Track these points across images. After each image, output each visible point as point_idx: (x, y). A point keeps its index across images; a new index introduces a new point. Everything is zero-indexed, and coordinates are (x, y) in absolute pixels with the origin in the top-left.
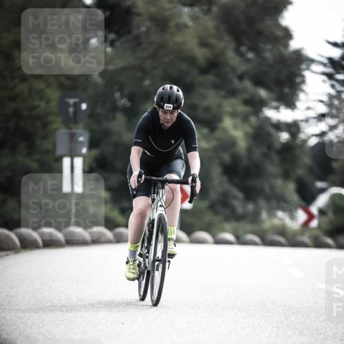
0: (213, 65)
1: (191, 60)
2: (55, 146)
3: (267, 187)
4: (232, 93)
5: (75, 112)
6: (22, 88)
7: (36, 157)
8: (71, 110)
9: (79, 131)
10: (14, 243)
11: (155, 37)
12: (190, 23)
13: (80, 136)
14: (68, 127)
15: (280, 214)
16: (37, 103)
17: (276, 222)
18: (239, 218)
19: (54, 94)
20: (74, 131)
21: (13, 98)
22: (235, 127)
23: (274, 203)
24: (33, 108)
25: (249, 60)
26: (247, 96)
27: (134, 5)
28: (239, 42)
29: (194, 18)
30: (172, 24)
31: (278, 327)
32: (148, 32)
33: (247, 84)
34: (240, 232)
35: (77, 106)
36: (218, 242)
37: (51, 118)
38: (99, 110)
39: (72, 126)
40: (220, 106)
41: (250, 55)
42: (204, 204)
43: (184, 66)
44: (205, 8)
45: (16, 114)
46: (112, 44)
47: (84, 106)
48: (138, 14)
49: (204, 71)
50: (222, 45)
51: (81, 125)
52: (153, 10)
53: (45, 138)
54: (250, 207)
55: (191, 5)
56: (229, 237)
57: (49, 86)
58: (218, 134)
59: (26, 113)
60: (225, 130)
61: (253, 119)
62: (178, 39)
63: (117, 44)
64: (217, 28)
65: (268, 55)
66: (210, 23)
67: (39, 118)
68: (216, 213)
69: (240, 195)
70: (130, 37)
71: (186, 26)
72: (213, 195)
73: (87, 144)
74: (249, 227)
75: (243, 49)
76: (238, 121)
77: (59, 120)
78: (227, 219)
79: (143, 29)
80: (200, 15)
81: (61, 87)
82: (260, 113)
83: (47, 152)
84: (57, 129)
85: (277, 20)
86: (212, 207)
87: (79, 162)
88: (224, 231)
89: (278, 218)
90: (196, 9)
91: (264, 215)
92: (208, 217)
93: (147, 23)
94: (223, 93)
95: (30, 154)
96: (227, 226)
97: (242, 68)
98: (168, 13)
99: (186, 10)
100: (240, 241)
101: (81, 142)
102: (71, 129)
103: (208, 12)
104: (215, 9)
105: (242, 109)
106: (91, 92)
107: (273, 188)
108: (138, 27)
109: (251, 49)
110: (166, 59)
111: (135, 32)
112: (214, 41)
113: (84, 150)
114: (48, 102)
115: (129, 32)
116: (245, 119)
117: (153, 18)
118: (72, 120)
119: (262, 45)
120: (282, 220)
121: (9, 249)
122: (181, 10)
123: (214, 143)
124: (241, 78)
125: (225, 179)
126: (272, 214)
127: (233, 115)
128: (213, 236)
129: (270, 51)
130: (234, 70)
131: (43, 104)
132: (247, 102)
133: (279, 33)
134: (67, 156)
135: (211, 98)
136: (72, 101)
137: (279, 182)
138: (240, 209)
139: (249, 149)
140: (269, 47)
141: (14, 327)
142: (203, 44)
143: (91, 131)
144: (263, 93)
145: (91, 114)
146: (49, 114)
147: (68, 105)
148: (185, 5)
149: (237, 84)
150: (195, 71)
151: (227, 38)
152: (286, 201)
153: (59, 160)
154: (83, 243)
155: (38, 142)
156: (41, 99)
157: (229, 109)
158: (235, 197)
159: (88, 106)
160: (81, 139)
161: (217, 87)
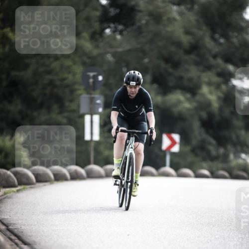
0: (195, 48)
1: (178, 44)
2: (79, 106)
3: (234, 136)
4: (209, 68)
5: (94, 82)
6: (55, 65)
7: (66, 114)
8: (91, 80)
9: (97, 96)
10: (49, 177)
11: (153, 28)
12: (178, 17)
13: (98, 99)
14: (88, 93)
15: (243, 156)
16: (66, 75)
17: (240, 161)
18: (213, 159)
19: (79, 69)
20: (93, 96)
21: (49, 72)
22: (211, 93)
23: (239, 148)
24: (64, 79)
25: (221, 44)
26: (219, 70)
27: (137, 5)
28: (213, 31)
29: (181, 14)
30: (165, 18)
31: (242, 238)
32: (147, 24)
33: (220, 61)
34: (214, 169)
35: (95, 77)
36: (198, 176)
37: (76, 87)
38: (112, 81)
39: (92, 92)
40: (199, 77)
41: (222, 41)
42: (188, 149)
43: (173, 49)
44: (189, 6)
45: (51, 83)
46: (121, 33)
47: (100, 78)
48: (140, 11)
49: (188, 52)
50: (201, 33)
51: (98, 91)
52: (151, 8)
53: (71, 101)
54: (222, 151)
55: (179, 4)
56: (206, 172)
57: (75, 63)
58: (198, 98)
59: (58, 83)
60: (203, 95)
61: (224, 87)
62: (169, 29)
63: (125, 33)
64: (197, 21)
65: (235, 40)
66: (192, 17)
67: (68, 86)
68: (196, 155)
69: (214, 142)
70: (134, 27)
71: (175, 20)
72: (194, 142)
73: (102, 105)
74: (220, 165)
75: (217, 36)
76: (213, 88)
77: (82, 87)
78: (204, 159)
79: (144, 22)
80: (185, 11)
81: (84, 64)
82: (229, 82)
83: (74, 111)
84: (81, 95)
85: (242, 15)
86: (193, 151)
87: (96, 118)
88: (203, 168)
89: (242, 158)
90: (183, 7)
91: (232, 156)
92: (191, 158)
93: (147, 18)
94: (201, 68)
95: (61, 112)
96: (204, 164)
97: (216, 49)
98: (162, 10)
99: (175, 8)
100: (214, 175)
101: (98, 104)
102: (91, 94)
103: (191, 9)
104: (196, 7)
105: (216, 79)
106: (105, 67)
107: (238, 137)
108: (140, 21)
109: (222, 36)
110: (160, 44)
111: (138, 24)
112: (195, 30)
113: (100, 110)
114: (74, 75)
115: (133, 24)
116: (218, 86)
117: (151, 14)
118: (91, 88)
119: (231, 33)
120: (244, 160)
121: (46, 181)
122: (171, 8)
123: (195, 104)
124: (215, 57)
125: (203, 130)
126: (237, 156)
127: (209, 84)
128: (194, 172)
129: (237, 37)
130: (210, 51)
131: (70, 77)
132: (219, 75)
133: (243, 24)
134: (88, 114)
135: (193, 72)
136: (91, 74)
137: (243, 133)
138: (214, 152)
139: (221, 109)
140: (236, 34)
141: (50, 237)
142: (187, 32)
143: (106, 96)
144: (231, 68)
145: (106, 84)
146: (75, 84)
147: (89, 77)
148: (174, 4)
149: (212, 61)
150: (181, 52)
151: (205, 28)
152: (247, 146)
153: (82, 117)
154: (100, 177)
155: (67, 104)
156: (69, 73)
157: (206, 80)
158: (210, 144)
159: (103, 78)
160: (98, 101)
161: (197, 64)
